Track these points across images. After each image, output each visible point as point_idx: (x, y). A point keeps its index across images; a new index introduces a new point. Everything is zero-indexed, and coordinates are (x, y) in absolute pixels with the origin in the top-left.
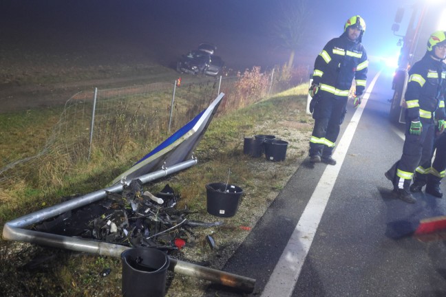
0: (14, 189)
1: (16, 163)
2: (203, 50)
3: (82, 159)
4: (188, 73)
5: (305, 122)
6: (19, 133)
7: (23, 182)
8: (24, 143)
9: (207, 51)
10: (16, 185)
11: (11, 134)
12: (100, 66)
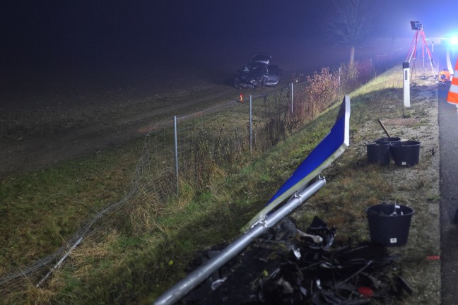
0: (107, 241)
1: (104, 212)
2: (258, 61)
3: (171, 196)
4: (247, 88)
5: (409, 117)
6: (96, 178)
7: (115, 231)
8: (103, 187)
9: (262, 62)
10: (109, 237)
11: (88, 180)
12: (156, 95)
